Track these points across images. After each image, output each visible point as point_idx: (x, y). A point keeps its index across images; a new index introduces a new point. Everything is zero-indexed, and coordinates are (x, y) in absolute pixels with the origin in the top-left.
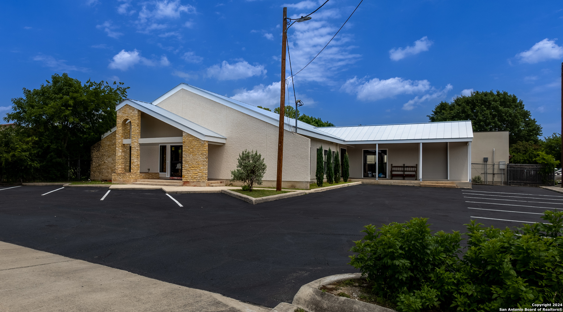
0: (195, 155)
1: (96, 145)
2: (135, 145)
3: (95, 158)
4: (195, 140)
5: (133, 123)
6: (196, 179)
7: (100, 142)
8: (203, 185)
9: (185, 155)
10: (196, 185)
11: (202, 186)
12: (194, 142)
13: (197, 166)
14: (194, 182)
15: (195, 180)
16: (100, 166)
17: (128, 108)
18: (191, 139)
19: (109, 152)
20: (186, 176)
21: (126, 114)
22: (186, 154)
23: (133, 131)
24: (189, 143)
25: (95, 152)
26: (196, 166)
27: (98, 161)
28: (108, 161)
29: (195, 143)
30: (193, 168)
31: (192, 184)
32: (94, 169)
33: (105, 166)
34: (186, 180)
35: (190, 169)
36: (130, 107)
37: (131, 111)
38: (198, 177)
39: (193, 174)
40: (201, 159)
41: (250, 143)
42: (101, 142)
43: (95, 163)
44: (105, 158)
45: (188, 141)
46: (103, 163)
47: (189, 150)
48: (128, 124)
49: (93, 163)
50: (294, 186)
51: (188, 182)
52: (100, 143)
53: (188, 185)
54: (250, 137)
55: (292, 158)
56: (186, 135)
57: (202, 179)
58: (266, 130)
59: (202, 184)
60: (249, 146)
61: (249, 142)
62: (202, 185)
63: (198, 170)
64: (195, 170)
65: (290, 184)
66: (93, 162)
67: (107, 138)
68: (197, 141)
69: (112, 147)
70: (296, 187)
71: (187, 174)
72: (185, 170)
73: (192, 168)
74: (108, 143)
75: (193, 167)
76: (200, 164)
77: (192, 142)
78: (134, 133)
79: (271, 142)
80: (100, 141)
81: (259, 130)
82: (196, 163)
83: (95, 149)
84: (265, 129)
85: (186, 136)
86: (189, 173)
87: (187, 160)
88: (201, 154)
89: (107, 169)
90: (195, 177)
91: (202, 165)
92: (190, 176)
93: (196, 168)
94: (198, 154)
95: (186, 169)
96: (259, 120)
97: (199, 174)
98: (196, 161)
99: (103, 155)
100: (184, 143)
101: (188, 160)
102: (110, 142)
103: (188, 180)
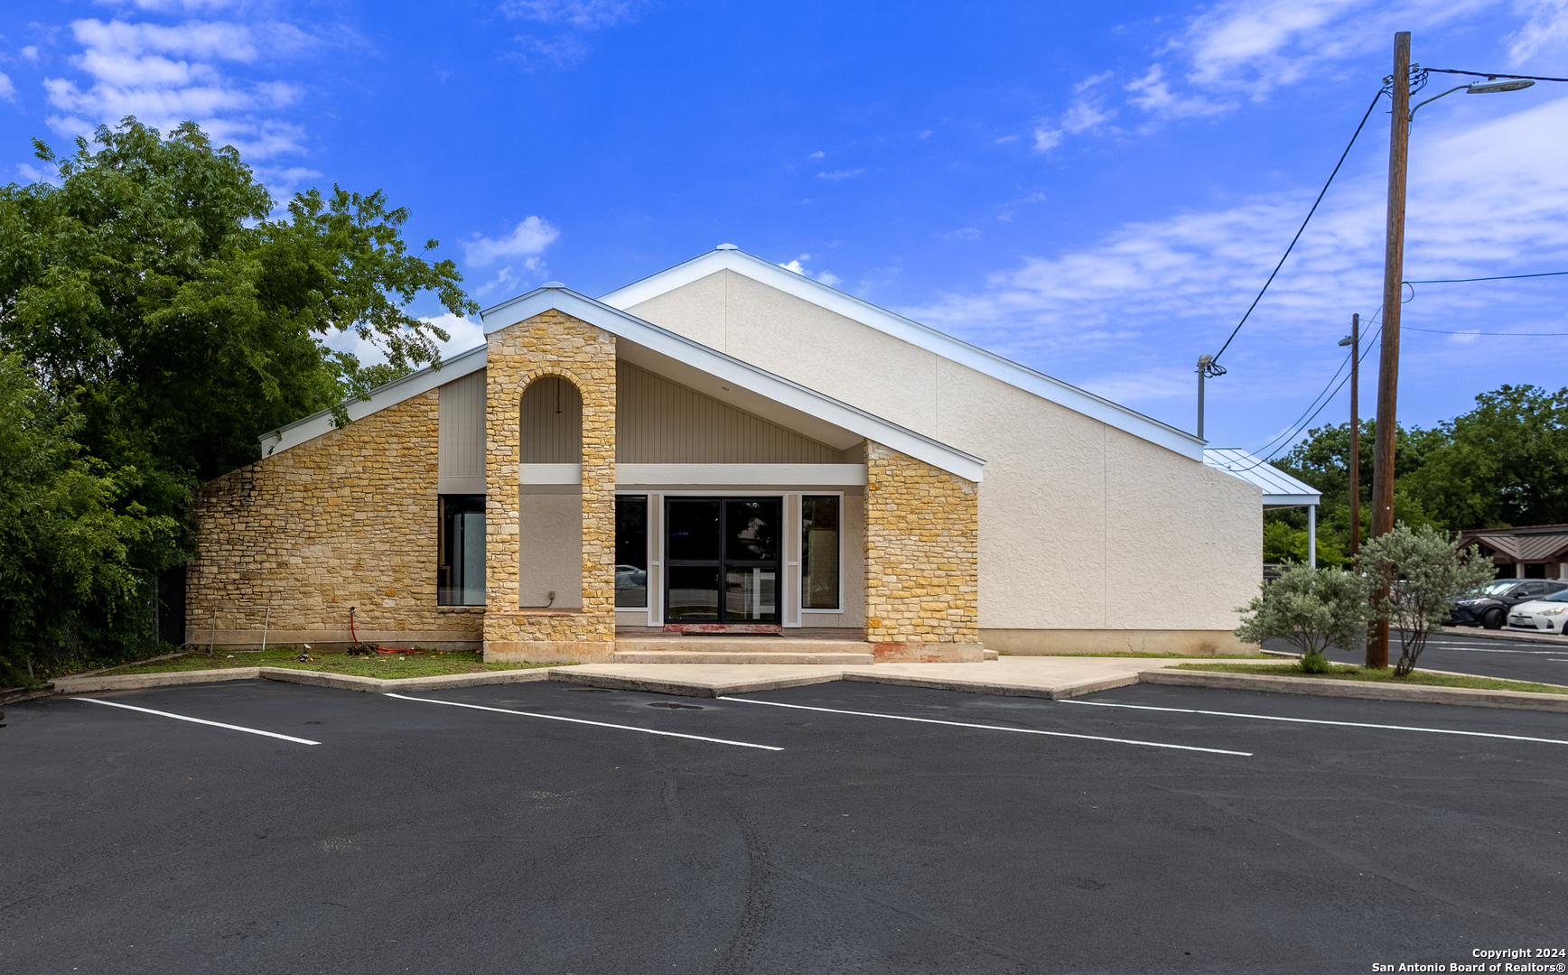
0: (934, 539)
1: (223, 484)
2: (606, 493)
3: (218, 541)
4: (930, 480)
5: (593, 396)
6: (936, 631)
7: (252, 471)
8: (970, 656)
9: (881, 539)
10: (936, 654)
11: (968, 661)
12: (927, 487)
13: (945, 581)
14: (925, 644)
15: (930, 637)
16: (251, 582)
17: (560, 328)
18: (913, 473)
19: (309, 516)
20: (886, 622)
21: (544, 351)
22: (885, 533)
23: (594, 430)
24: (905, 491)
25: (217, 515)
26: (935, 581)
27: (237, 559)
28: (302, 558)
29: (933, 492)
30: (925, 591)
31: (918, 653)
32: (213, 595)
33: (284, 583)
34: (888, 639)
35: (907, 594)
36: (568, 324)
37: (579, 341)
38: (948, 623)
39: (922, 614)
40: (960, 555)
41: (1040, 495)
42: (257, 469)
43: (215, 570)
44: (289, 546)
45: (896, 482)
46: (274, 565)
47: (904, 517)
48: (426, 398)
49: (206, 569)
50: (1209, 646)
51: (898, 644)
52: (249, 475)
53: (899, 655)
54: (1041, 473)
55: (1202, 550)
56: (882, 456)
57: (965, 631)
58: (1103, 451)
59: (966, 652)
60: (1034, 506)
61: (1035, 490)
62: (965, 657)
63: (949, 598)
64: (931, 598)
65: (1195, 641)
66: (206, 563)
67: (300, 452)
68: (937, 485)
69: (327, 495)
70: (1217, 651)
71: (893, 615)
72: (884, 599)
73: (919, 591)
74: (305, 477)
75: (922, 586)
76: (959, 573)
77: (917, 486)
78: (597, 441)
79: (1123, 493)
80: (250, 467)
81: (1076, 449)
82: (939, 569)
83: (214, 500)
84: (1097, 446)
85: (885, 463)
86: (902, 607)
87: (892, 558)
88: (963, 535)
89: (301, 596)
90: (935, 623)
91: (968, 578)
92: (908, 622)
93: (938, 590)
94: (946, 533)
95: (888, 593)
96: (1077, 416)
97: (951, 611)
98: (935, 560)
99: (268, 532)
100: (877, 489)
101: (900, 558)
102: (317, 471)
103: (901, 638)
